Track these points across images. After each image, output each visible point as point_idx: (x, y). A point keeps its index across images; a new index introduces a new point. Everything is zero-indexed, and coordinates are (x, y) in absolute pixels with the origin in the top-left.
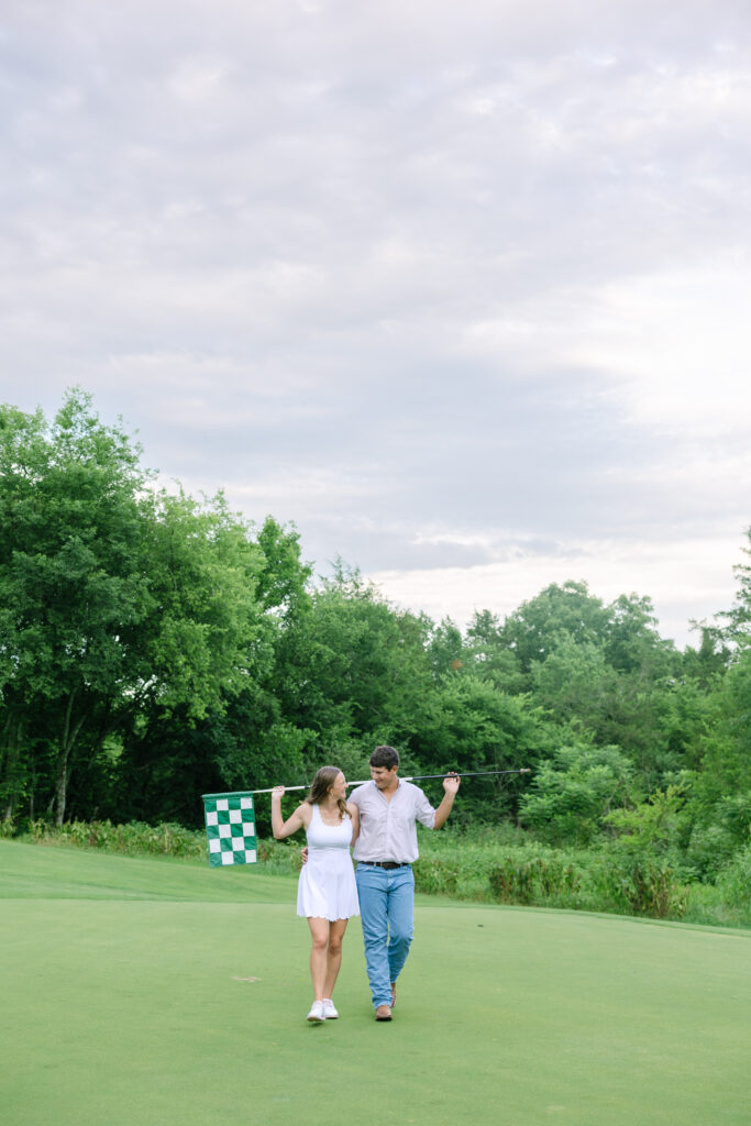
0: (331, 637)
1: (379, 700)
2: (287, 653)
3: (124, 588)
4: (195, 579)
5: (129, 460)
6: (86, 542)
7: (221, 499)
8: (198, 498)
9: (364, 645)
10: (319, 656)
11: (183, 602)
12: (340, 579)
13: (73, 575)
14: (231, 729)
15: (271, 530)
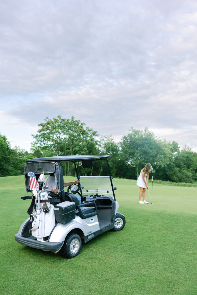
0: (183, 156)
1: (191, 165)
2: (176, 158)
3: (152, 151)
4: (162, 150)
5: (153, 135)
6: (147, 146)
7: (165, 139)
8: (162, 139)
9: (188, 157)
10: (181, 159)
11: (160, 153)
12: (186, 148)
13: (146, 150)
14: (168, 168)
15: (174, 142)
